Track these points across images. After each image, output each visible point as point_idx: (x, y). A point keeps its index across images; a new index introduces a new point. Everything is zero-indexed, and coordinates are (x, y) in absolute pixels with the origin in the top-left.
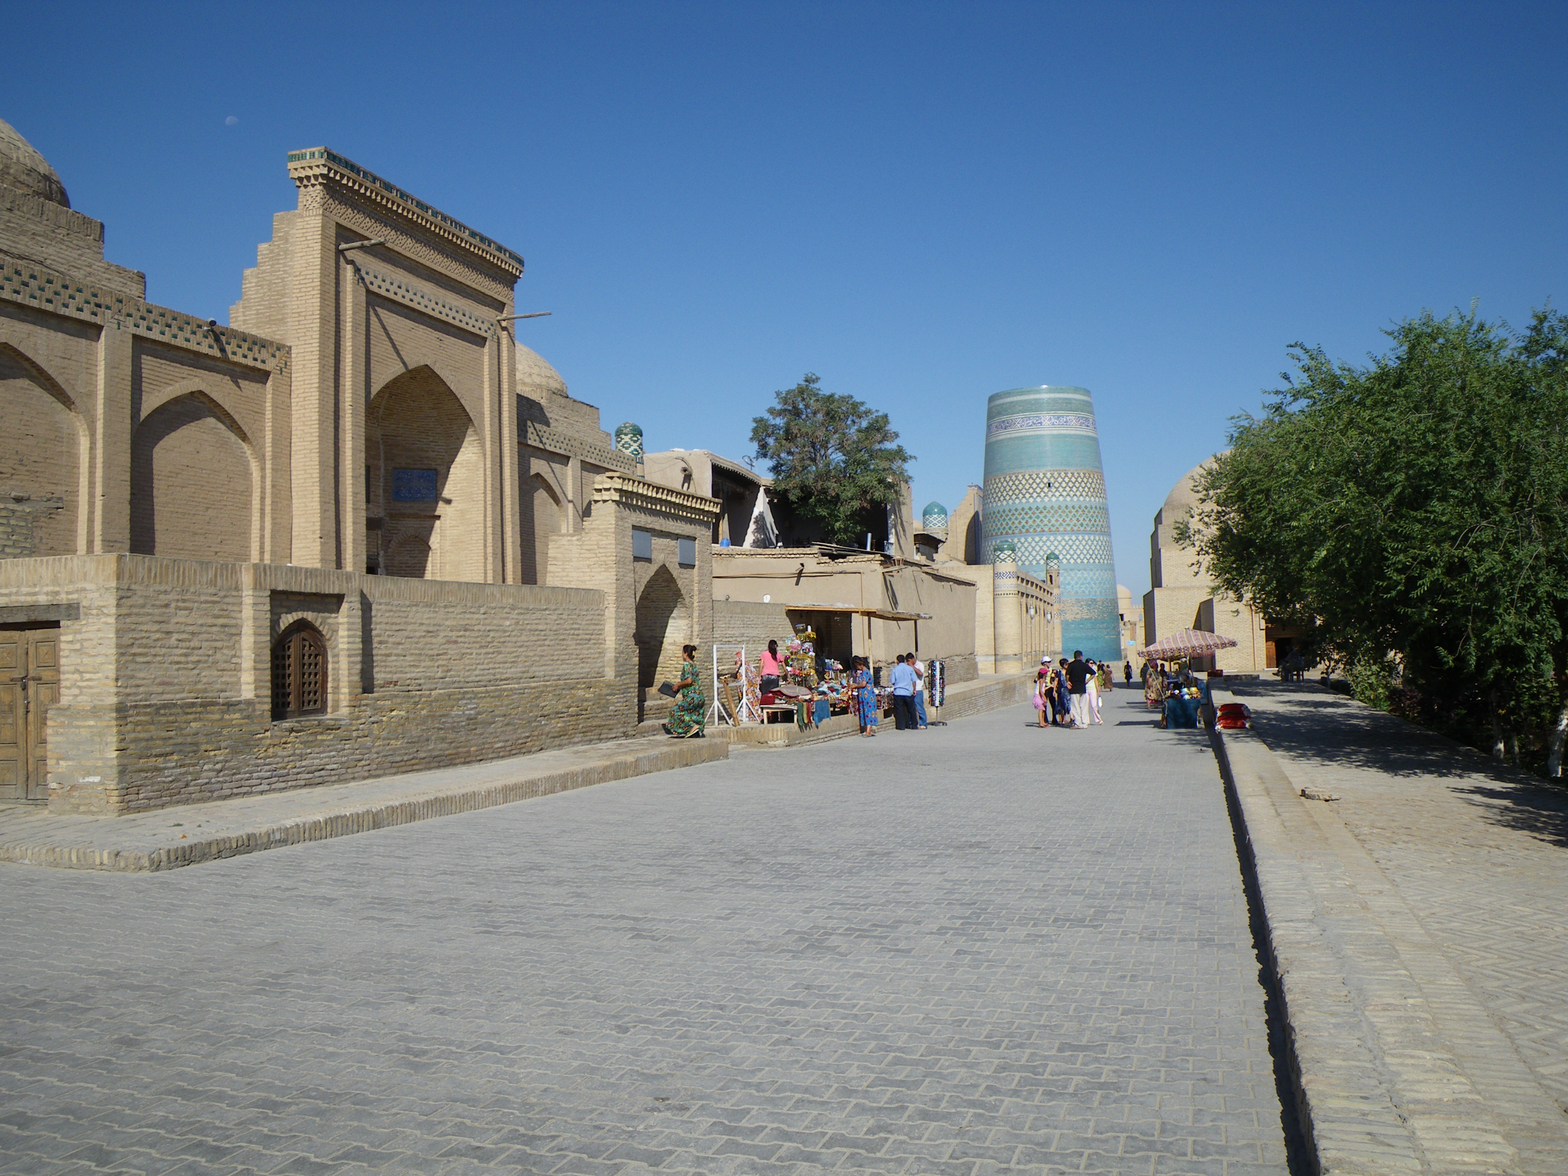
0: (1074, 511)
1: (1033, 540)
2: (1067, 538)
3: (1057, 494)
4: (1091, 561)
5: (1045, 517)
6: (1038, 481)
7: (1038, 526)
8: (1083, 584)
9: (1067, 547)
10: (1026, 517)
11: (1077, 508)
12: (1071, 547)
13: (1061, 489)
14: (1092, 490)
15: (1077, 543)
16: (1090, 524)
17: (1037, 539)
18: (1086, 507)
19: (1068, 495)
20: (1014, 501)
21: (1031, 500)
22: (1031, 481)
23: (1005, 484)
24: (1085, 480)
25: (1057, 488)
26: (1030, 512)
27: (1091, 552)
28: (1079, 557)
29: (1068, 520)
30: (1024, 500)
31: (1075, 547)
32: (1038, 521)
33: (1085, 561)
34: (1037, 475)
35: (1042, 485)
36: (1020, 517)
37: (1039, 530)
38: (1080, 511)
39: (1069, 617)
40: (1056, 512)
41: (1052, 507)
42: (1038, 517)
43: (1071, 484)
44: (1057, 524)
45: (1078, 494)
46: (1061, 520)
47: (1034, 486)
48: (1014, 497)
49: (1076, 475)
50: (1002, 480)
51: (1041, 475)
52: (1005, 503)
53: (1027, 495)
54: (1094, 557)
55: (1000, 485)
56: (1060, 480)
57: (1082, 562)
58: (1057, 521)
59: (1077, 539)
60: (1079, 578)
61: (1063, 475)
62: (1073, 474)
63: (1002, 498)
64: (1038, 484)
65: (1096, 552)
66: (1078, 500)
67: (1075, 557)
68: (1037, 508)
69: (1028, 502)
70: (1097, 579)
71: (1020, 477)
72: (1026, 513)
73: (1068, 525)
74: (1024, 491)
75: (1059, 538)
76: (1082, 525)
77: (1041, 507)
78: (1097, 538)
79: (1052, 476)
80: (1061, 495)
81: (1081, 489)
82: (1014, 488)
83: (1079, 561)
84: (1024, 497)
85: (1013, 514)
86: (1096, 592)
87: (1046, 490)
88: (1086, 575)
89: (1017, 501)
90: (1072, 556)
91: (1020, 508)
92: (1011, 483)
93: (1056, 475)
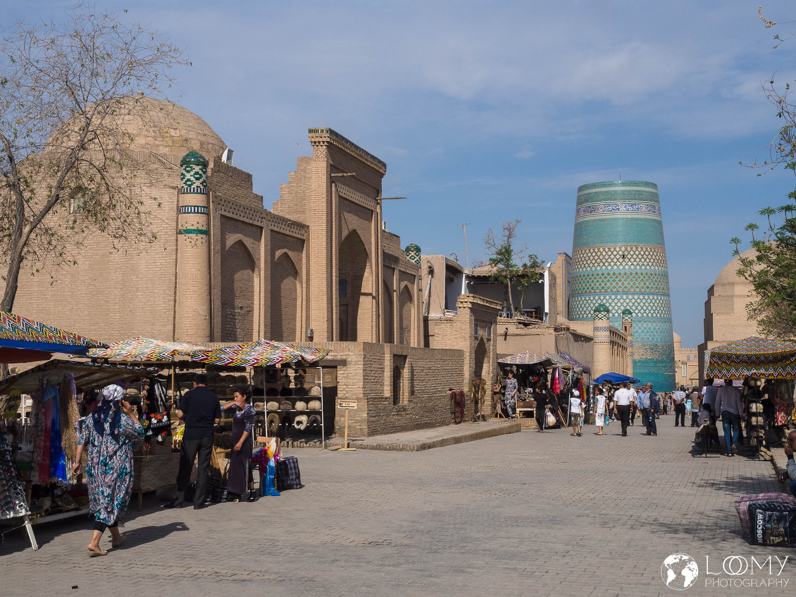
0: (642, 277)
1: (610, 298)
2: (636, 297)
3: (630, 263)
4: (654, 315)
5: (620, 280)
6: (615, 253)
7: (614, 287)
8: (648, 332)
9: (636, 304)
10: (605, 280)
11: (644, 275)
12: (639, 303)
13: (632, 260)
14: (656, 261)
15: (644, 301)
16: (654, 287)
17: (613, 297)
18: (651, 274)
19: (638, 264)
20: (596, 267)
21: (609, 268)
22: (609, 253)
23: (589, 255)
24: (651, 253)
25: (629, 259)
26: (608, 277)
27: (654, 308)
28: (645, 312)
29: (637, 283)
30: (604, 268)
31: (642, 304)
32: (614, 284)
33: (650, 315)
34: (615, 249)
35: (618, 257)
36: (600, 280)
37: (615, 290)
38: (647, 277)
39: (637, 357)
40: (628, 277)
41: (625, 274)
42: (614, 281)
43: (640, 256)
44: (629, 287)
45: (645, 264)
46: (632, 283)
47: (612, 257)
48: (596, 265)
49: (644, 249)
50: (587, 251)
51: (618, 249)
52: (589, 269)
53: (607, 264)
54: (656, 312)
55: (585, 255)
56: (632, 253)
57: (648, 316)
58: (629, 284)
59: (644, 298)
60: (645, 328)
61: (634, 249)
62: (642, 248)
63: (587, 266)
64: (615, 256)
65: (658, 308)
66: (646, 268)
67: (642, 311)
68: (614, 274)
69: (607, 269)
70: (659, 329)
71: (601, 250)
72: (605, 278)
73: (637, 287)
74: (604, 261)
75: (630, 297)
76: (648, 287)
77: (617, 273)
78: (659, 298)
79: (626, 249)
80: (632, 264)
81: (648, 260)
82: (596, 258)
83: (645, 315)
84: (604, 265)
85: (595, 278)
86: (657, 339)
87: (621, 260)
88: (650, 326)
89: (598, 268)
90: (639, 311)
91: (600, 273)
92: (594, 254)
93: (629, 249)
